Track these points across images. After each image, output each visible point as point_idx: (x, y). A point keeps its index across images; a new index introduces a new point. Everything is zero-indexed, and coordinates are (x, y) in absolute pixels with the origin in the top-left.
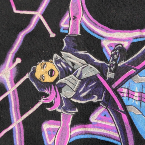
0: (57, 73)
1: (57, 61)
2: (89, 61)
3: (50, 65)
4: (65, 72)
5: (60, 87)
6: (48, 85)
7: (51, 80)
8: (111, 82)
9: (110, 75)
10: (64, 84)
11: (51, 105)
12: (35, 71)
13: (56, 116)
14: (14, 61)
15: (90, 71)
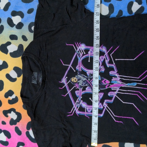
0: (77, 80)
1: (77, 77)
2: (84, 77)
3: (75, 78)
4: (79, 80)
5: (78, 83)
6: (75, 83)
7: (76, 81)
8: (89, 81)
9: (89, 80)
10: (79, 82)
11: (76, 87)
12: (71, 80)
13: (78, 90)
14: (65, 77)
15: (85, 79)
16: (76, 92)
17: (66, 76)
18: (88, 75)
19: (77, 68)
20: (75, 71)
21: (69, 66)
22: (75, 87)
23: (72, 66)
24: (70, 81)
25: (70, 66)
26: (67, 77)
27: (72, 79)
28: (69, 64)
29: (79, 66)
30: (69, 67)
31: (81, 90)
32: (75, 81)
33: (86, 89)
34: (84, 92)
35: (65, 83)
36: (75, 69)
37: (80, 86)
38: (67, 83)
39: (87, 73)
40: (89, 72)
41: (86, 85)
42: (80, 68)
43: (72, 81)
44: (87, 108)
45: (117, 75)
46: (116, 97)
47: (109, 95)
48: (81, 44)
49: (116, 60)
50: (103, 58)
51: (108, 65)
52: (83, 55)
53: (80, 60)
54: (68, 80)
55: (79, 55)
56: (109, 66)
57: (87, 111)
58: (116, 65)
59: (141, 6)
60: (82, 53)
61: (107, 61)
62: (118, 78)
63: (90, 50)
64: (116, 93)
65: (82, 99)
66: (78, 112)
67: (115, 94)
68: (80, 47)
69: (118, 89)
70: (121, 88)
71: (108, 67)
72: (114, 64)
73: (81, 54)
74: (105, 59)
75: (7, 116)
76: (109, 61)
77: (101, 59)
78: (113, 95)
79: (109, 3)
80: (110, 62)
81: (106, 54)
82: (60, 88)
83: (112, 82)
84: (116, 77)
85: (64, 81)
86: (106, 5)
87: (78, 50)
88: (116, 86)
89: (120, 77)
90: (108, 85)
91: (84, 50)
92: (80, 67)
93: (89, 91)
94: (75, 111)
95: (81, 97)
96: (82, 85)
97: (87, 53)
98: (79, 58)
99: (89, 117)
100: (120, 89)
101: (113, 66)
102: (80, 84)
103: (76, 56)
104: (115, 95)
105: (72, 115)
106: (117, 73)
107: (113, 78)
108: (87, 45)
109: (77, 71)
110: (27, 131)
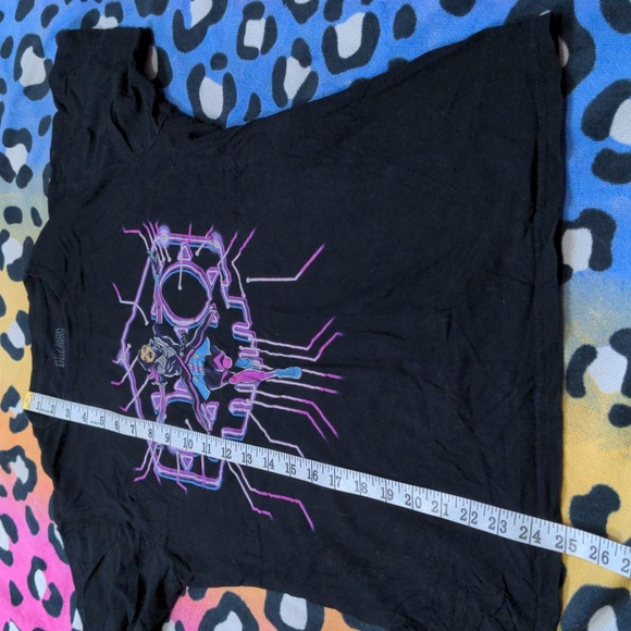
0: (154, 355)
1: (152, 345)
3: (148, 349)
4: (159, 354)
5: (157, 366)
6: (150, 365)
8: (183, 359)
9: (182, 353)
10: (158, 363)
11: (154, 380)
12: (140, 354)
13: (156, 389)
14: (126, 346)
15: (172, 353)
16: (153, 397)
17: (127, 342)
18: (179, 336)
19: (152, 312)
21: (132, 306)
22: (150, 381)
23: (140, 304)
24: (136, 359)
25: (135, 305)
26: (129, 346)
27: (142, 350)
28: (133, 300)
29: (158, 307)
30: (134, 310)
32: (150, 360)
33: (176, 387)
34: (169, 397)
35: (126, 367)
36: (149, 316)
37: (162, 375)
38: (131, 364)
39: (176, 330)
40: (178, 326)
41: (177, 374)
42: (159, 313)
43: (143, 358)
44: (182, 457)
45: (252, 338)
46: (251, 419)
47: (232, 409)
48: (159, 226)
49: (248, 280)
50: (214, 274)
51: (229, 302)
52: (167, 265)
53: (159, 284)
54: (134, 353)
55: (157, 266)
56: (231, 304)
57: (182, 468)
58: (250, 302)
59: (308, 70)
60: (164, 259)
61: (225, 286)
62: (253, 348)
63: (182, 248)
64: (250, 402)
66: (160, 470)
67: (248, 407)
68: (157, 238)
69: (254, 392)
70: (264, 386)
71: (228, 307)
72: (244, 295)
73: (160, 263)
74: (219, 277)
75: (8, 471)
76: (230, 287)
77: (209, 278)
78: (244, 413)
79: (224, 72)
80: (234, 291)
81: (223, 258)
82: (113, 383)
83: (239, 363)
84: (248, 344)
85: (123, 358)
86: (215, 79)
87: (154, 248)
88: (250, 377)
89: (260, 346)
90: (226, 373)
91: (168, 249)
92: (160, 310)
93: (183, 393)
94: (152, 465)
95: (165, 417)
96: (167, 372)
97: (175, 260)
98: (156, 277)
99: (186, 489)
100: (259, 389)
101: (241, 302)
102: (161, 371)
103: (150, 270)
104: (249, 413)
105: (144, 477)
106: (252, 329)
107: (241, 347)
108: (173, 231)
109: (152, 323)
110: (50, 521)
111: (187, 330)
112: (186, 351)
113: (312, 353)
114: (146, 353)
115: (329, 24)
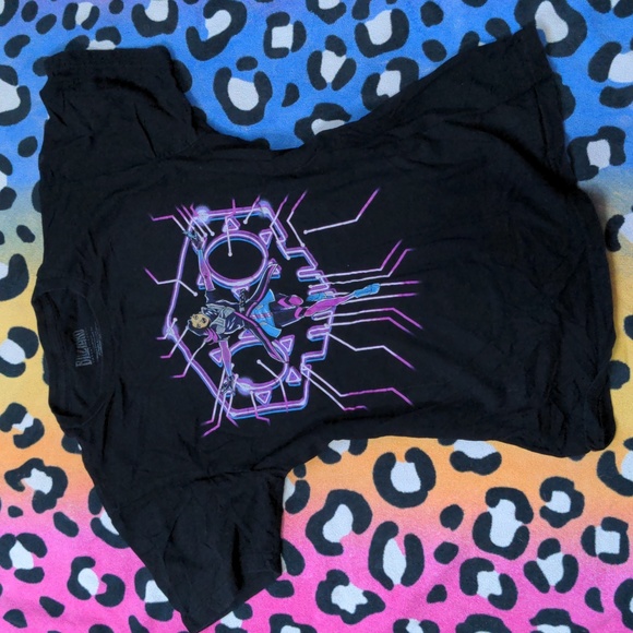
0: (208, 319)
1: (205, 311)
2: (226, 305)
3: (200, 316)
4: (213, 317)
5: (214, 327)
6: (204, 329)
7: (205, 325)
8: (244, 313)
9: (242, 309)
11: (212, 341)
12: (191, 323)
14: (172, 321)
15: (229, 311)
16: (211, 354)
17: (173, 316)
18: (237, 295)
19: (199, 283)
20: (195, 294)
21: (174, 283)
23: (182, 280)
24: (187, 328)
25: (178, 281)
26: (175, 320)
27: (193, 319)
28: (175, 277)
29: (206, 277)
30: (177, 287)
31: (224, 344)
32: (203, 325)
33: (240, 337)
34: (235, 347)
35: (176, 339)
36: (195, 288)
37: (222, 334)
38: (180, 335)
39: (234, 291)
40: (236, 287)
41: (239, 327)
42: (208, 282)
43: (195, 325)
44: (257, 395)
45: (318, 276)
46: (331, 339)
47: (310, 337)
48: (194, 208)
49: (306, 232)
50: (267, 236)
51: (287, 254)
52: (210, 239)
53: (203, 257)
54: (181, 326)
55: (198, 243)
56: (290, 255)
57: (258, 404)
58: (310, 248)
59: (344, 58)
60: (206, 235)
61: (280, 243)
62: (324, 283)
63: (226, 222)
64: (327, 326)
65: (234, 371)
66: (233, 415)
67: (326, 331)
68: (194, 219)
69: (332, 315)
70: (340, 309)
71: (288, 258)
72: (303, 245)
73: (202, 239)
74: (273, 236)
75: (21, 488)
76: (287, 242)
77: (263, 239)
78: (321, 337)
79: (255, 71)
80: (292, 243)
81: (274, 220)
82: (163, 357)
83: (309, 299)
84: (318, 282)
85: (170, 331)
87: (191, 228)
88: (325, 306)
89: (330, 279)
90: (300, 309)
91: (209, 225)
92: (208, 279)
93: (250, 339)
94: (224, 413)
95: (233, 365)
96: (227, 330)
97: (219, 232)
98: (199, 253)
99: (268, 420)
100: (336, 312)
101: (302, 250)
102: (220, 330)
103: (190, 247)
104: (328, 335)
105: (218, 426)
106: (318, 268)
107: (310, 286)
108: (213, 208)
109: (201, 293)
110: (94, 516)
111: (247, 288)
112: (247, 306)
113: (386, 271)
114: (198, 320)
115: (357, 22)
